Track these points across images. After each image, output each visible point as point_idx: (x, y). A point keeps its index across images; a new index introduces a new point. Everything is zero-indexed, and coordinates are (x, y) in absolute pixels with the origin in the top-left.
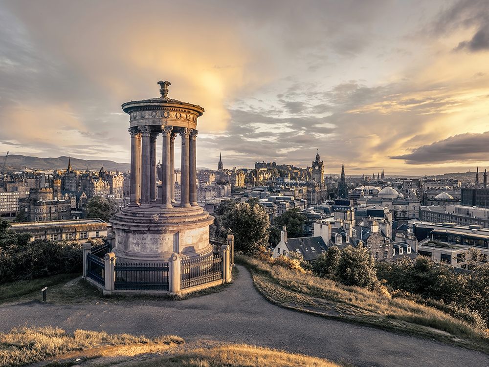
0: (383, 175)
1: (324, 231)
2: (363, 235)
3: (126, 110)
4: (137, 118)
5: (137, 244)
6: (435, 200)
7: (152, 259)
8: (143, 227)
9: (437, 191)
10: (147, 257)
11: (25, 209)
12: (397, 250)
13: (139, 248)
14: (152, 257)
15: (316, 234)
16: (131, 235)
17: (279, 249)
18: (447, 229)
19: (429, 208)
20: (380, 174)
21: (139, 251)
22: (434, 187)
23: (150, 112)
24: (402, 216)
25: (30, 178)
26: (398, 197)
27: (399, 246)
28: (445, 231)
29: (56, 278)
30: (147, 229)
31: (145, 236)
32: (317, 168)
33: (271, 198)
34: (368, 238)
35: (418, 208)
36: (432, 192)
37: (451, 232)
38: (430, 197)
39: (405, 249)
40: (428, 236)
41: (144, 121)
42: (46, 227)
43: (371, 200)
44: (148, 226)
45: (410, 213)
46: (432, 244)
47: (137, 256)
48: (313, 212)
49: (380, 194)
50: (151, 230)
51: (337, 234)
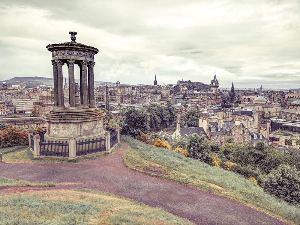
0: (261, 88)
1: (204, 124)
2: (230, 127)
3: (49, 50)
4: (54, 55)
5: (55, 130)
6: (291, 105)
7: (62, 139)
8: (57, 120)
9: (294, 99)
10: (60, 137)
11: (36, 108)
12: (253, 137)
13: (56, 132)
14: (63, 138)
15: (200, 126)
16: (51, 125)
17: (175, 134)
18: (292, 123)
19: (286, 110)
20: (259, 88)
21: (56, 134)
22: (292, 97)
23: (61, 51)
24: (268, 115)
25: (44, 90)
26: (266, 103)
27: (254, 134)
28: (291, 125)
29: (15, 148)
30: (59, 121)
31: (59, 125)
32: (214, 84)
33: (183, 103)
34: (233, 128)
35: (279, 110)
36: (290, 99)
37: (294, 125)
38: (289, 102)
39: (258, 136)
40: (280, 128)
41: (58, 57)
42: (24, 120)
43: (248, 104)
44: (59, 120)
45: (273, 113)
46: (280, 133)
47: (55, 137)
48: (206, 112)
49: (255, 101)
50: (61, 122)
51: (212, 126)
